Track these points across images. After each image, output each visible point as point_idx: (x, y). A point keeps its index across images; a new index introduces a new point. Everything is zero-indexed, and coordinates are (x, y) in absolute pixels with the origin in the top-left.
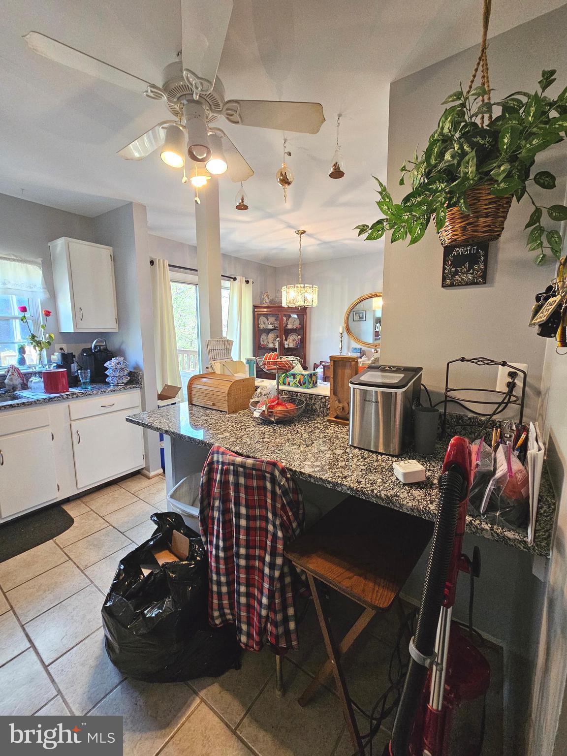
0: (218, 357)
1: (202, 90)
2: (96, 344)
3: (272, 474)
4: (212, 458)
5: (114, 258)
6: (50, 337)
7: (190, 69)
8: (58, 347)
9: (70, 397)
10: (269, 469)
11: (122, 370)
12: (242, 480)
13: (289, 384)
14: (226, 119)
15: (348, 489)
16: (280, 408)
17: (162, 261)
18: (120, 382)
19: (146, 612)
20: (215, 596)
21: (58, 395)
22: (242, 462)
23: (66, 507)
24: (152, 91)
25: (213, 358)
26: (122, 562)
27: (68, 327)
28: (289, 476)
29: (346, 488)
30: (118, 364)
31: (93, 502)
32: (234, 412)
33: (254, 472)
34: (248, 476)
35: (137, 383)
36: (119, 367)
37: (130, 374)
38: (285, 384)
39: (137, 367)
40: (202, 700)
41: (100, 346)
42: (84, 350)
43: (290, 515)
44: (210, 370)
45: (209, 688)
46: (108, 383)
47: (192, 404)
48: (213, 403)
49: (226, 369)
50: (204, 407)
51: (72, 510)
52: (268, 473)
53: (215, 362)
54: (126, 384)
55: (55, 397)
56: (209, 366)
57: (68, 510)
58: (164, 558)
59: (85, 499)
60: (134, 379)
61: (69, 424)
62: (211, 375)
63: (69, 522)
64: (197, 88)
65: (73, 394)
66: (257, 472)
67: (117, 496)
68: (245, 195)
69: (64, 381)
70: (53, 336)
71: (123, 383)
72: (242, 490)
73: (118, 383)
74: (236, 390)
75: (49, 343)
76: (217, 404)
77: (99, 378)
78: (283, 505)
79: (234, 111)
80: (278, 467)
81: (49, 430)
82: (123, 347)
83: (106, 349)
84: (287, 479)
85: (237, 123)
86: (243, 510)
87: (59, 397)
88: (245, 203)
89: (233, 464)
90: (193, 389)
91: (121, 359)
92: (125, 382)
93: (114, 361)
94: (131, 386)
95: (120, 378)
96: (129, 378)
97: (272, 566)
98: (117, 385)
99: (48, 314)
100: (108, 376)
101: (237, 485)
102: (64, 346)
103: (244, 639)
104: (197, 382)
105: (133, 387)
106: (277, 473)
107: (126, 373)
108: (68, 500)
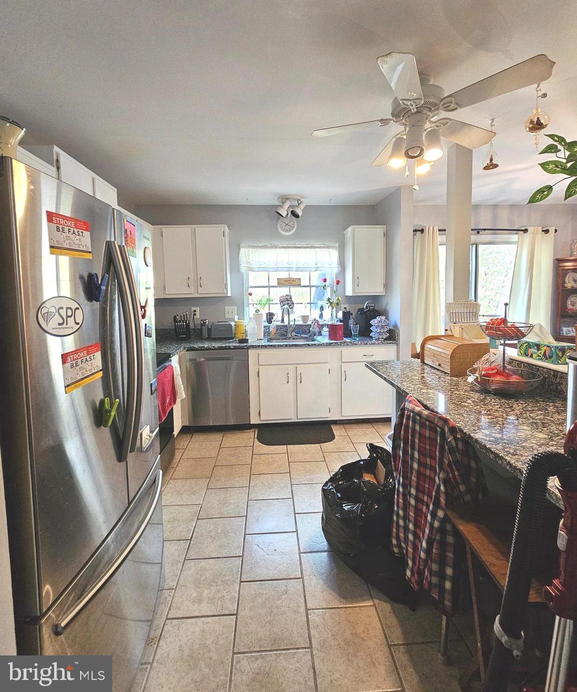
0: (460, 320)
1: (416, 105)
2: (368, 305)
3: (443, 430)
4: (405, 404)
5: (386, 235)
6: (338, 299)
7: (403, 98)
8: (343, 306)
9: (342, 344)
10: (440, 424)
11: (383, 327)
12: (417, 428)
13: (531, 356)
14: (445, 112)
15: (507, 465)
16: (498, 378)
17: (431, 228)
18: (381, 337)
19: (344, 505)
20: (395, 525)
21: (335, 341)
22: (419, 412)
23: (333, 427)
24: (382, 123)
25: (455, 321)
26: (342, 468)
27: (349, 292)
28: (459, 436)
29: (505, 463)
30: (379, 321)
31: (351, 430)
32: (456, 376)
33: (428, 423)
34: (422, 425)
35: (394, 340)
36: (380, 325)
37: (390, 331)
38: (527, 355)
39: (396, 326)
40: (374, 605)
41: (370, 307)
42: (359, 310)
43: (456, 474)
44: (449, 333)
45: (382, 602)
46: (371, 337)
47: (424, 363)
48: (439, 364)
49: (464, 333)
50: (433, 367)
51: (337, 431)
52: (439, 427)
53: (455, 325)
54: (386, 339)
55: (333, 343)
56: (448, 328)
57: (334, 429)
58: (367, 477)
59: (347, 426)
60: (392, 336)
61: (340, 364)
62: (449, 338)
63: (331, 437)
64: (412, 106)
65: (344, 342)
66: (430, 424)
67: (368, 432)
68: (494, 154)
69: (341, 332)
70: (340, 298)
71: (383, 338)
72: (417, 435)
73: (378, 338)
74: (461, 354)
75: (338, 304)
76: (442, 365)
77: (365, 333)
78: (449, 461)
79: (450, 102)
80: (449, 424)
81: (328, 366)
82: (388, 307)
83: (374, 310)
84: (455, 438)
85: (455, 109)
86: (416, 455)
87: (335, 343)
88: (494, 162)
89: (413, 412)
90: (425, 349)
91: (383, 318)
92: (384, 337)
93: (378, 318)
94: (388, 342)
95: (380, 333)
96: (388, 335)
97: (434, 515)
98: (378, 339)
99: (338, 282)
100: (372, 331)
101: (414, 430)
102: (347, 306)
103: (408, 573)
104: (430, 342)
105: (390, 343)
106: (446, 429)
107: (386, 331)
108: (335, 422)
